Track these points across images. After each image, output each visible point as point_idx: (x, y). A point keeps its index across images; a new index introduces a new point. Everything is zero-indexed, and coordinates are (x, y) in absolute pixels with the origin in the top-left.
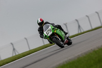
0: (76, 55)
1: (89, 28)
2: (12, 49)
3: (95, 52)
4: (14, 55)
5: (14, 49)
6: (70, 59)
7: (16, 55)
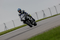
0: (43, 31)
1: (50, 16)
2: (5, 27)
3: (54, 29)
4: (6, 30)
5: (6, 27)
6: (39, 33)
7: (7, 30)
